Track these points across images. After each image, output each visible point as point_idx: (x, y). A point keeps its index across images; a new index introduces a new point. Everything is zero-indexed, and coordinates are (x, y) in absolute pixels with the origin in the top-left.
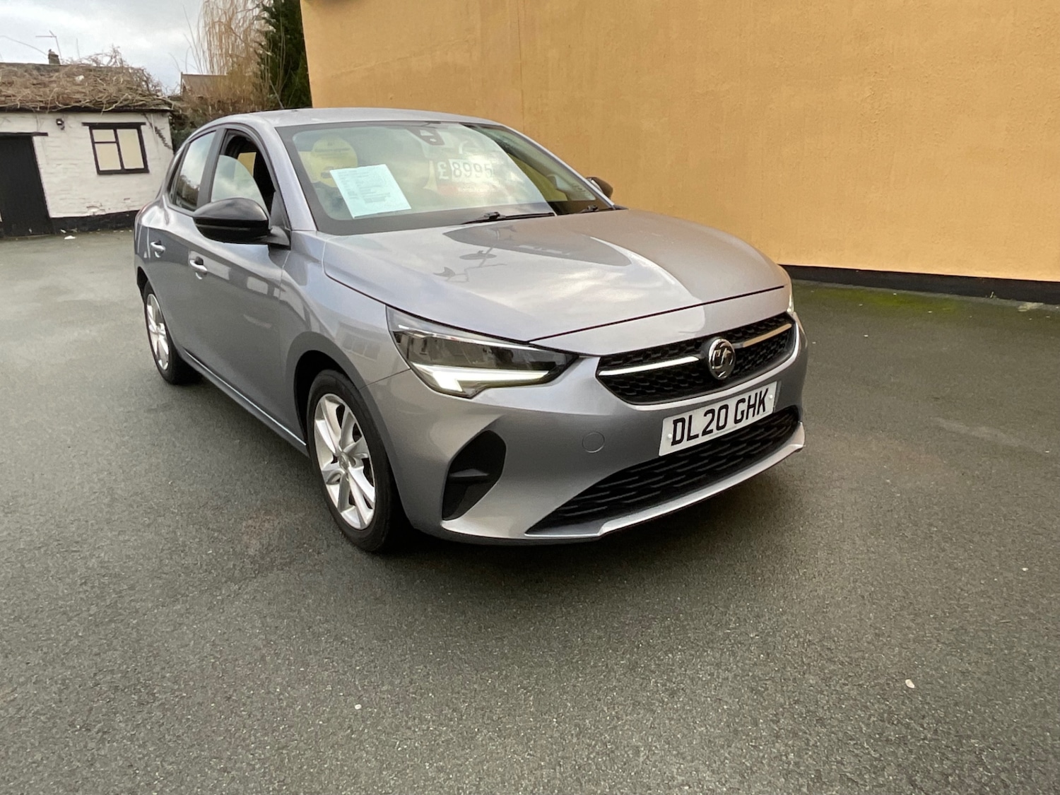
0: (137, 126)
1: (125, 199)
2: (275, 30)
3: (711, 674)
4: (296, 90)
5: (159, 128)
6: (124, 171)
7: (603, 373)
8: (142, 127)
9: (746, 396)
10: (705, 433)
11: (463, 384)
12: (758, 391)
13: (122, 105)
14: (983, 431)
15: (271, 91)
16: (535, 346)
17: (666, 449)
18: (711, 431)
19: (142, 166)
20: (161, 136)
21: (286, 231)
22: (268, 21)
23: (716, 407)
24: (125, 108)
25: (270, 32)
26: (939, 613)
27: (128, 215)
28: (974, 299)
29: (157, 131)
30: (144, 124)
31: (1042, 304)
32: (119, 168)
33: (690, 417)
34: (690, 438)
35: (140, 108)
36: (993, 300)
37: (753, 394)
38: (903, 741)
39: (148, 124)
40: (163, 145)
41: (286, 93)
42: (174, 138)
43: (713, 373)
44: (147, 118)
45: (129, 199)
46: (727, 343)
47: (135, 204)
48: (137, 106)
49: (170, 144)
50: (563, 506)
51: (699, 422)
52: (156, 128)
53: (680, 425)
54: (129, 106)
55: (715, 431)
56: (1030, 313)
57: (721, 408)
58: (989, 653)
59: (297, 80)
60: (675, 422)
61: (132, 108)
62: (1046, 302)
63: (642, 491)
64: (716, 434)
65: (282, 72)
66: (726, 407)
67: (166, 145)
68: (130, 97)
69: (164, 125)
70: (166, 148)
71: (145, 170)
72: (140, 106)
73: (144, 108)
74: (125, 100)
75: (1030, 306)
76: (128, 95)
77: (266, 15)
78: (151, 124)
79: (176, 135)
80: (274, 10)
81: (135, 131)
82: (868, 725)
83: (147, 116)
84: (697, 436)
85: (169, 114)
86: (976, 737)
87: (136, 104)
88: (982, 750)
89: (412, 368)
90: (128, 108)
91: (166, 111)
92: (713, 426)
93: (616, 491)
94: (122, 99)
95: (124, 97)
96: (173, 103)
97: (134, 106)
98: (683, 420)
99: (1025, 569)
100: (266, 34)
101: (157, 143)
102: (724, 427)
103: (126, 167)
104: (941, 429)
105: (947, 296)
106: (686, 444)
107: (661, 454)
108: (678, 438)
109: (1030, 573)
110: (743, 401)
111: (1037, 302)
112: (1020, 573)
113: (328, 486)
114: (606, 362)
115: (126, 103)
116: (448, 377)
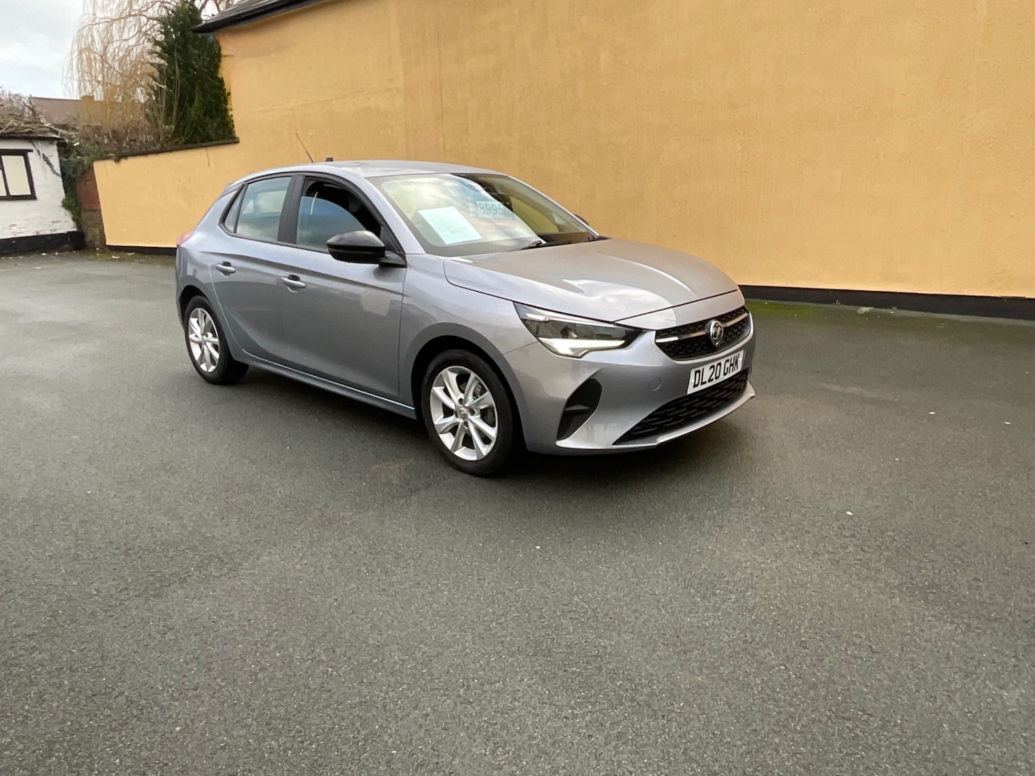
0: (23, 153)
1: (11, 226)
2: (166, 64)
3: (739, 518)
4: (193, 122)
5: (46, 156)
6: (9, 198)
7: (658, 341)
8: (30, 154)
9: (729, 358)
10: (710, 380)
11: (573, 350)
12: (735, 355)
13: (7, 131)
14: (854, 390)
15: (167, 122)
16: (618, 325)
17: (691, 390)
18: (712, 380)
19: (29, 193)
20: (49, 164)
21: (400, 255)
22: (160, 56)
23: (715, 364)
24: (11, 135)
25: (162, 65)
26: (855, 482)
27: (14, 242)
28: (825, 305)
29: (46, 159)
30: (31, 151)
31: (872, 308)
32: (5, 194)
33: (703, 369)
34: (703, 383)
35: (28, 135)
36: (838, 306)
37: (732, 356)
38: (853, 536)
39: (35, 151)
40: (51, 172)
41: (182, 124)
42: (63, 165)
43: (713, 342)
44: (34, 145)
45: (15, 225)
46: (720, 323)
47: (22, 230)
48: (23, 133)
49: (59, 171)
50: (634, 427)
51: (707, 373)
52: (44, 155)
53: (698, 374)
54: (15, 133)
55: (714, 380)
56: (866, 314)
57: (718, 365)
58: (888, 497)
59: (193, 113)
60: (696, 372)
61: (19, 136)
62: (876, 307)
63: (676, 418)
64: (715, 382)
65: (176, 104)
66: (720, 364)
67: (54, 172)
68: (16, 124)
69: (52, 152)
70: (55, 175)
71: (32, 197)
72: (27, 133)
73: (31, 136)
74: (10, 127)
75: (865, 309)
76: (12, 122)
77: (158, 49)
78: (38, 151)
79: (65, 163)
80: (165, 44)
81: (22, 158)
82: (833, 531)
83: (34, 143)
84: (705, 383)
85: (56, 142)
86: (890, 531)
87: (22, 131)
88: (894, 536)
89: (539, 340)
90: (15, 135)
91: (55, 139)
92: (713, 377)
93: (663, 417)
94: (7, 125)
95: (10, 123)
96: (60, 131)
97: (21, 133)
98: (699, 371)
99: (897, 459)
100: (159, 67)
101: (45, 170)
102: (718, 377)
103: (12, 194)
104: (826, 390)
105: (806, 304)
106: (700, 388)
107: (689, 393)
108: (696, 383)
109: (900, 461)
110: (728, 361)
111: (869, 306)
112: (895, 461)
113: (441, 436)
114: (660, 334)
115: (12, 130)
116: (563, 346)
